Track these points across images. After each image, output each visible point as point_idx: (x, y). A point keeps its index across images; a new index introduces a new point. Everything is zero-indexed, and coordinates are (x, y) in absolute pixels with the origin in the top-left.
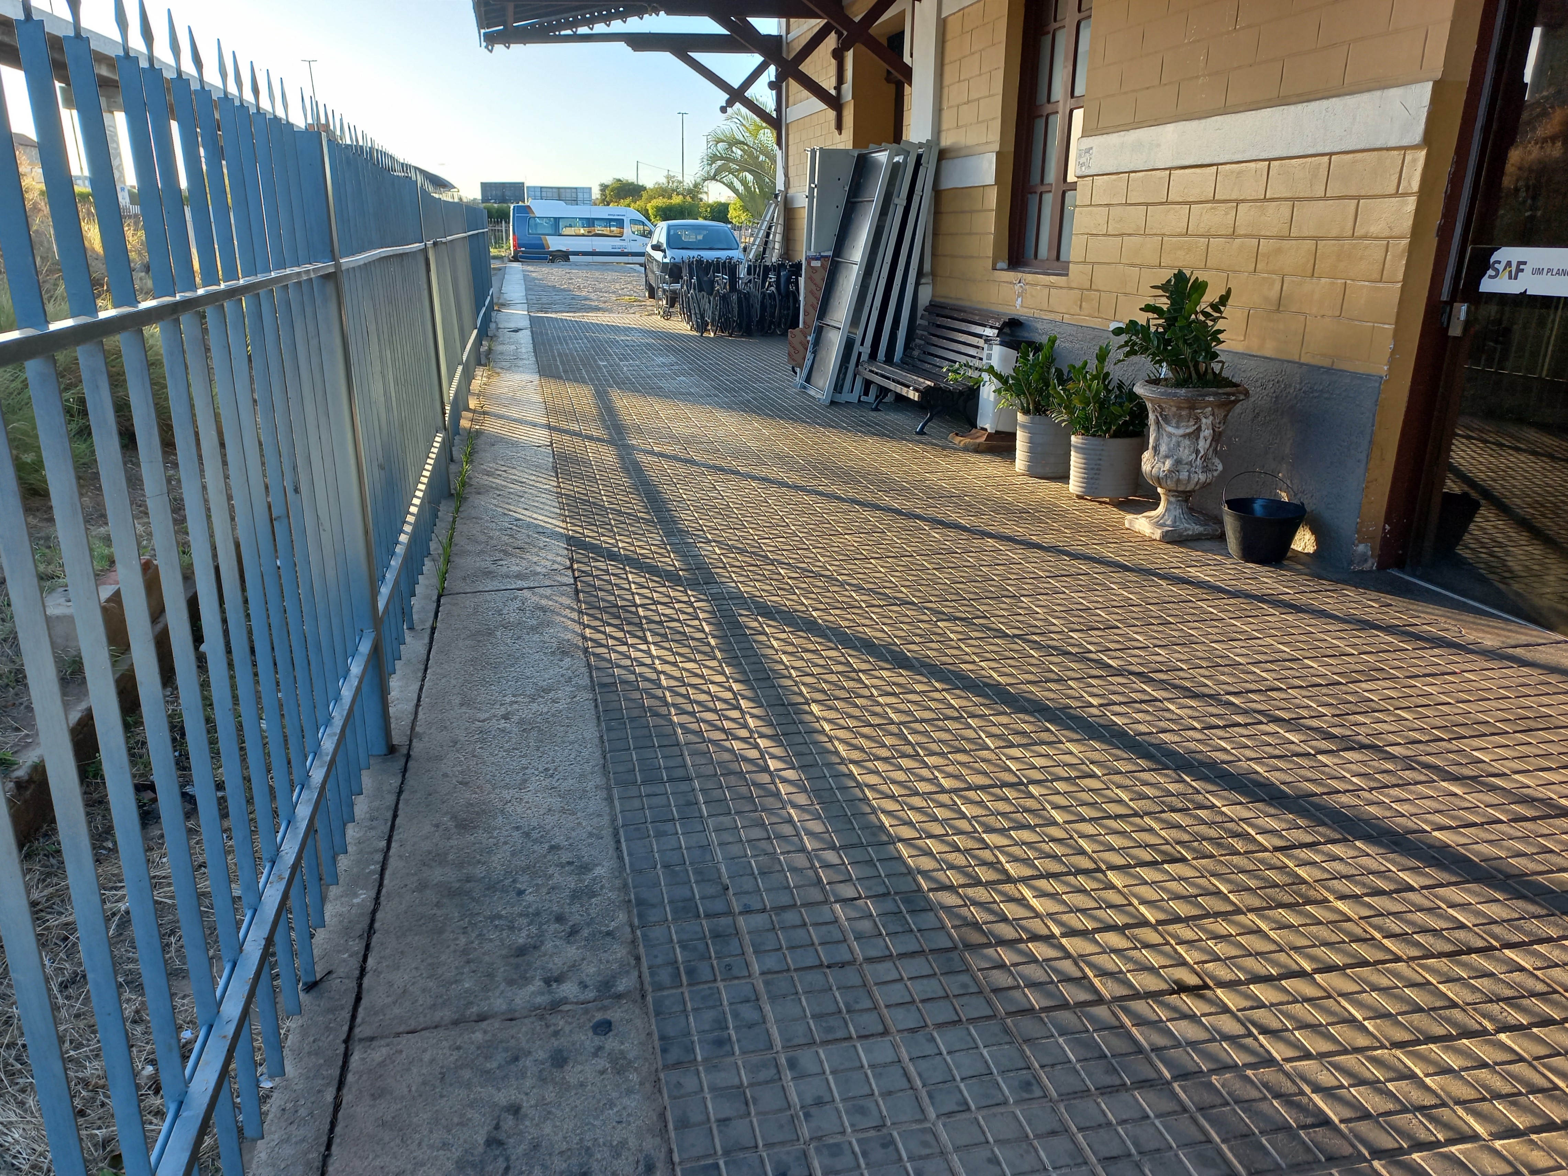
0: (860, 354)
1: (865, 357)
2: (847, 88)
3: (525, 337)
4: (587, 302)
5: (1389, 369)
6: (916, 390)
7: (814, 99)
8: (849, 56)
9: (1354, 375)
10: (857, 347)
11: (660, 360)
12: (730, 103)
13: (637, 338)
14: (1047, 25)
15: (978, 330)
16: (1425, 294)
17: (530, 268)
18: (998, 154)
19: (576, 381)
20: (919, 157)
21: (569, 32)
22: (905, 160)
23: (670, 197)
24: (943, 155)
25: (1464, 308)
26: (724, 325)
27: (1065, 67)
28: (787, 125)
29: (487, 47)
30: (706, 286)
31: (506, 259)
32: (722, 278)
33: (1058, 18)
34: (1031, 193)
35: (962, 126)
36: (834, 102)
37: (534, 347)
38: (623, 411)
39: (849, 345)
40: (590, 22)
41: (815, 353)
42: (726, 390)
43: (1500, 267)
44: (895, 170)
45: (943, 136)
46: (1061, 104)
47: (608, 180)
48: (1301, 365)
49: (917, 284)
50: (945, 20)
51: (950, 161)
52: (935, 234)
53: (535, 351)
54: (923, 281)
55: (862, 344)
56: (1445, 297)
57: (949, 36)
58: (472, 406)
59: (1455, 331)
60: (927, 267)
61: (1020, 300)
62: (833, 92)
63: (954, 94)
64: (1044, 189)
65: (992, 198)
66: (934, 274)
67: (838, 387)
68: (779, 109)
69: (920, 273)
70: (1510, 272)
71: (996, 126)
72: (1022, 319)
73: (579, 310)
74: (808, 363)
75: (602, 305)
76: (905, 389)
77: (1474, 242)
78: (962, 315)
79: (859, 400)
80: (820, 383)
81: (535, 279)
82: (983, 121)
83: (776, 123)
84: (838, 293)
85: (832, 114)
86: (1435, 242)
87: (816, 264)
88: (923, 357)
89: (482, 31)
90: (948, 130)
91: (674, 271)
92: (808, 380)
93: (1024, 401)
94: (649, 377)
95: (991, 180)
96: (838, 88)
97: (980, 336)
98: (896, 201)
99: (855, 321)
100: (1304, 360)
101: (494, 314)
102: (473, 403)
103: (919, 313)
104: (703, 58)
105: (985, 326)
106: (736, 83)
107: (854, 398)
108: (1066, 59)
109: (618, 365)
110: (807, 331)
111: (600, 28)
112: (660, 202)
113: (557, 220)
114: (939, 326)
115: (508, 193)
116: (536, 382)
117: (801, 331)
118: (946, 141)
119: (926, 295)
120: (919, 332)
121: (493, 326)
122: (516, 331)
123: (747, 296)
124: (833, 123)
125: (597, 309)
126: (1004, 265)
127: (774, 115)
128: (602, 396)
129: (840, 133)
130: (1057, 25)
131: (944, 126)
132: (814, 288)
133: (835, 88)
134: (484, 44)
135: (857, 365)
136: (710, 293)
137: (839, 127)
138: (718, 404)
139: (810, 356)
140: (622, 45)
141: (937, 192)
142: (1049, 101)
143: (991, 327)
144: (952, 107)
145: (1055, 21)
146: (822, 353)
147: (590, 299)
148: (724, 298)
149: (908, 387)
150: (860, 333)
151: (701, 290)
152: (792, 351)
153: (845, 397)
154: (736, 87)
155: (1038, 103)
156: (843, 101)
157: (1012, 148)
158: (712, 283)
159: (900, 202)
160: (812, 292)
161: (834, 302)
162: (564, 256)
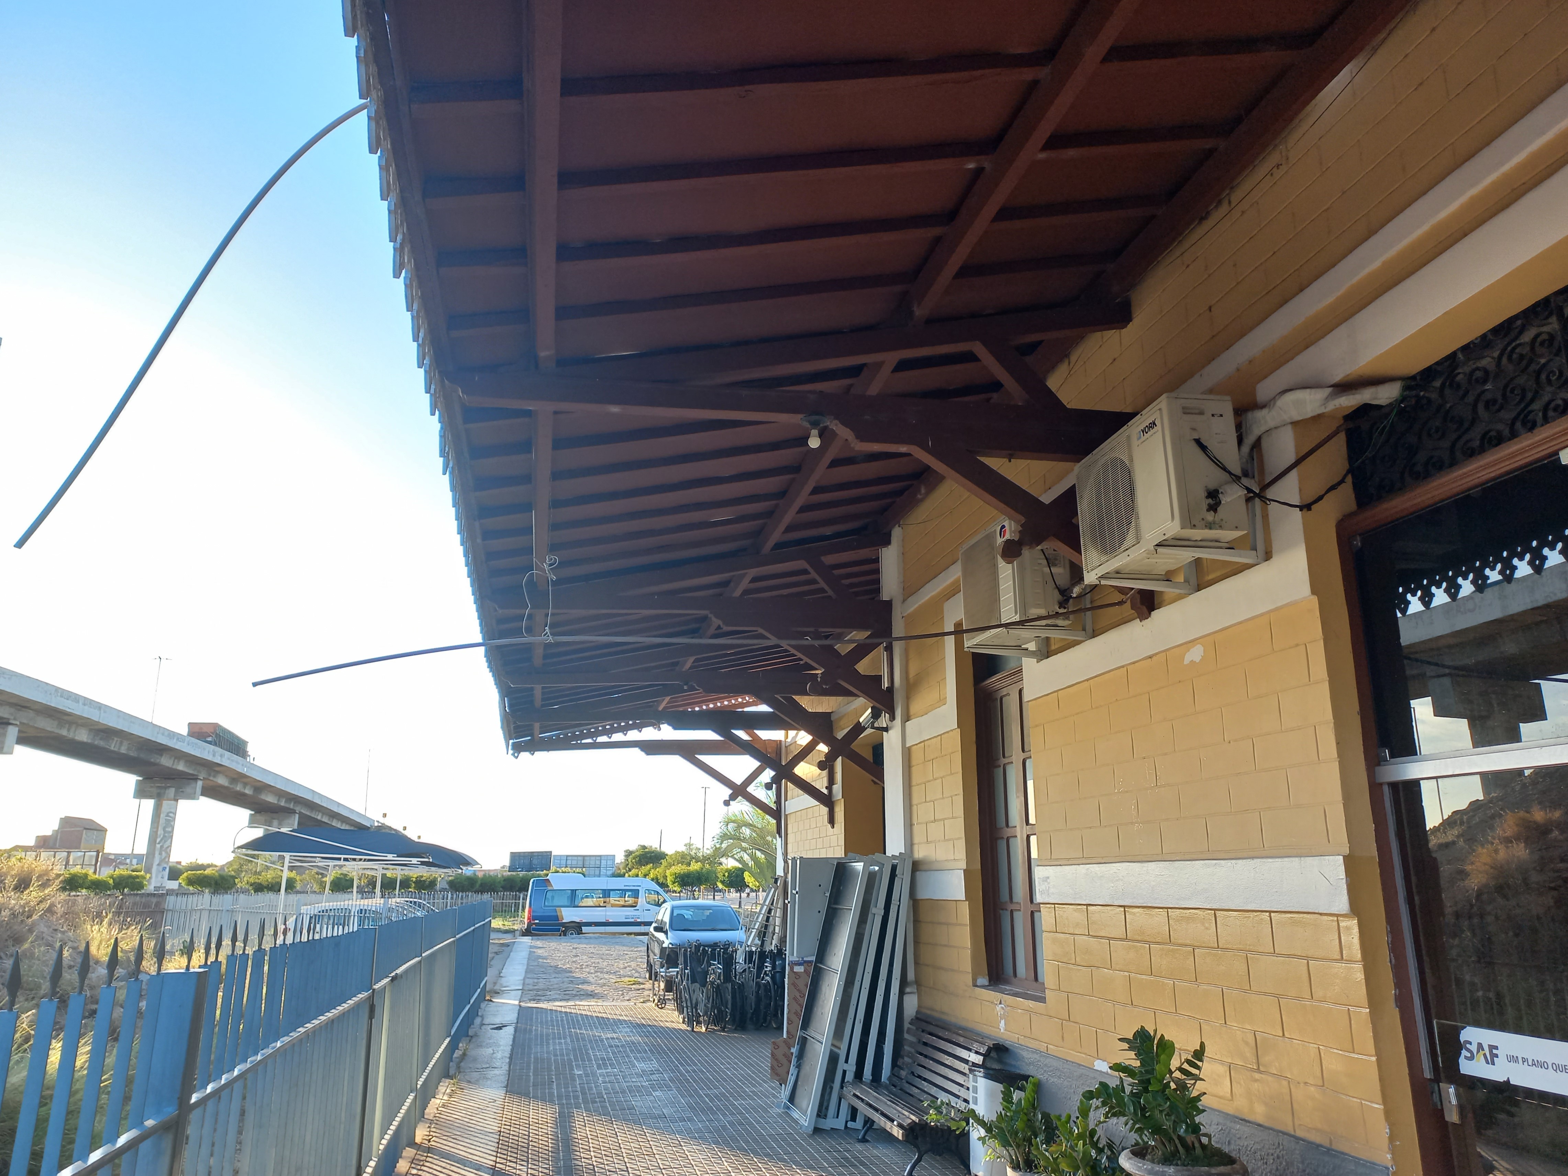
0: (844, 1072)
1: (850, 1077)
2: (837, 788)
3: (506, 1037)
4: (585, 987)
5: (1393, 1158)
6: (900, 1126)
7: (807, 797)
8: (839, 763)
9: (1357, 1161)
10: (841, 1066)
11: (641, 1066)
12: (733, 797)
13: (623, 1035)
14: (998, 759)
15: (964, 1054)
16: (1406, 1071)
17: (539, 943)
18: (966, 872)
19: (543, 1100)
20: (894, 868)
21: (589, 741)
22: (881, 869)
23: (689, 864)
24: (916, 866)
25: (1452, 1090)
26: (718, 1019)
27: (1018, 797)
28: (786, 816)
29: (513, 755)
30: (698, 977)
31: (517, 933)
32: (717, 967)
33: (1006, 755)
34: (1003, 909)
35: (931, 842)
36: (827, 800)
37: (512, 1050)
38: (582, 1144)
39: (833, 1059)
40: (609, 733)
41: (799, 1066)
42: (703, 1110)
43: (1474, 1048)
44: (871, 879)
45: (916, 848)
46: (1018, 828)
47: (633, 847)
48: (1298, 1139)
49: (902, 993)
50: (909, 749)
51: (923, 873)
52: (917, 942)
53: (511, 1058)
54: (908, 990)
55: (846, 1061)
56: (1428, 1074)
57: (914, 762)
58: (418, 1140)
59: (1453, 1117)
60: (911, 976)
61: (1003, 1022)
62: (825, 791)
63: (921, 813)
64: (1013, 907)
65: (965, 910)
66: (918, 982)
67: (822, 1112)
68: (778, 802)
69: (904, 983)
70: (1485, 1055)
71: (961, 845)
72: (1007, 1044)
73: (574, 997)
74: (791, 1079)
75: (598, 990)
76: (889, 1124)
77: (1439, 1017)
78: (946, 1035)
79: (846, 1127)
80: (804, 1105)
81: (540, 957)
82: (950, 840)
83: (777, 813)
84: (821, 1002)
85: (825, 810)
86: (1396, 1013)
87: (799, 969)
88: (911, 1077)
89: (511, 741)
90: (919, 844)
91: (670, 957)
92: (792, 1099)
93: (1012, 1153)
94: (623, 1092)
95: (962, 897)
96: (829, 788)
97: (966, 1061)
98: (873, 910)
99: (838, 1032)
100: (1300, 1133)
101: (483, 1005)
102: (420, 1134)
103: (906, 1025)
104: (708, 759)
105: (970, 1050)
106: (738, 780)
107: (839, 1124)
108: (1018, 791)
109: (594, 1074)
110: (791, 1041)
111: (618, 737)
112: (679, 869)
113: (574, 891)
114: (925, 1044)
115: (535, 862)
116: (499, 1102)
117: (785, 1041)
118: (920, 853)
119: (911, 1004)
120: (906, 1048)
121: (478, 1021)
122: (500, 1028)
123: (742, 986)
124: (826, 818)
125: (592, 995)
126: (983, 980)
127: (774, 806)
128: (564, 1122)
129: (833, 827)
130: (1006, 761)
131: (916, 840)
132: (798, 995)
133: (827, 788)
134: (511, 752)
135: (842, 1087)
136: (704, 984)
137: (832, 821)
138: (689, 1131)
139: (793, 1070)
140: (636, 751)
141: (915, 903)
142: (1007, 825)
143: (977, 1053)
144: (921, 823)
145: (1004, 757)
146: (806, 1068)
147: (589, 983)
148: (718, 990)
149: (892, 1121)
150: (844, 1046)
151: (694, 981)
152: (775, 1064)
153: (830, 1123)
154: (739, 783)
155: (998, 826)
156: (834, 799)
157: (978, 866)
158: (706, 973)
159: (877, 911)
160: (795, 999)
161: (817, 1011)
162: (577, 928)
